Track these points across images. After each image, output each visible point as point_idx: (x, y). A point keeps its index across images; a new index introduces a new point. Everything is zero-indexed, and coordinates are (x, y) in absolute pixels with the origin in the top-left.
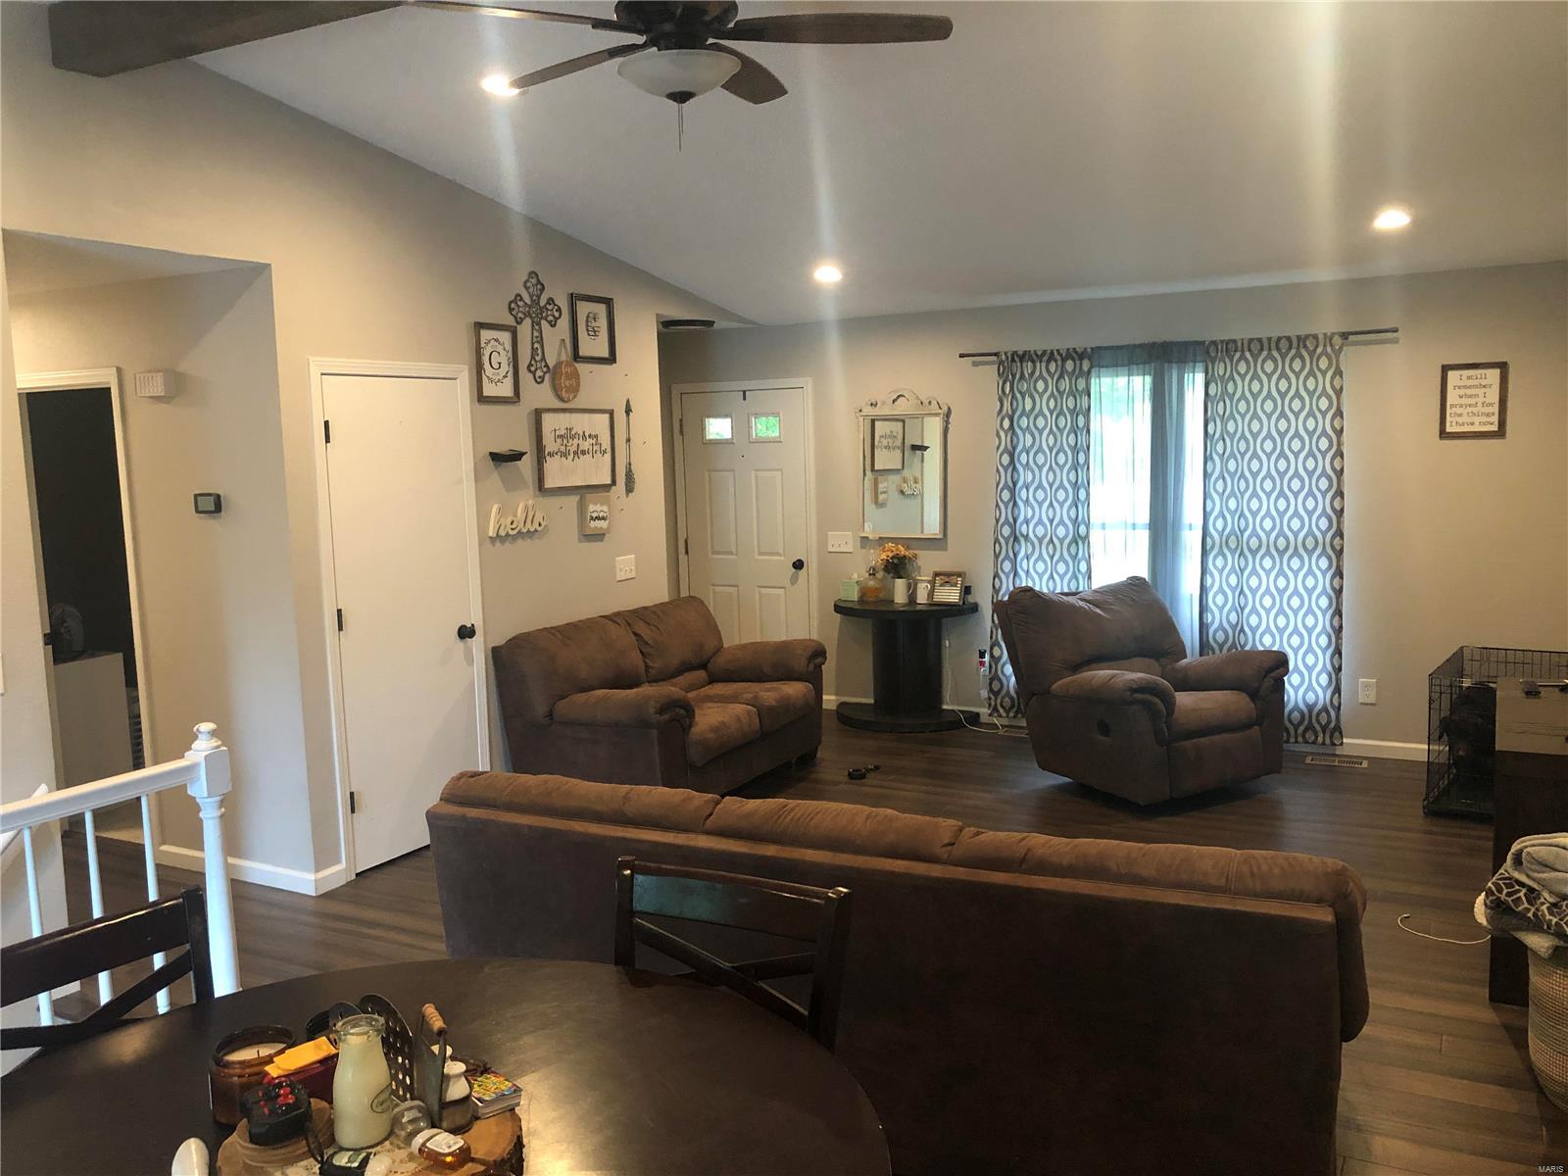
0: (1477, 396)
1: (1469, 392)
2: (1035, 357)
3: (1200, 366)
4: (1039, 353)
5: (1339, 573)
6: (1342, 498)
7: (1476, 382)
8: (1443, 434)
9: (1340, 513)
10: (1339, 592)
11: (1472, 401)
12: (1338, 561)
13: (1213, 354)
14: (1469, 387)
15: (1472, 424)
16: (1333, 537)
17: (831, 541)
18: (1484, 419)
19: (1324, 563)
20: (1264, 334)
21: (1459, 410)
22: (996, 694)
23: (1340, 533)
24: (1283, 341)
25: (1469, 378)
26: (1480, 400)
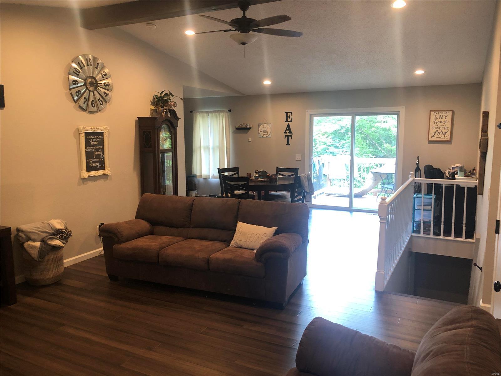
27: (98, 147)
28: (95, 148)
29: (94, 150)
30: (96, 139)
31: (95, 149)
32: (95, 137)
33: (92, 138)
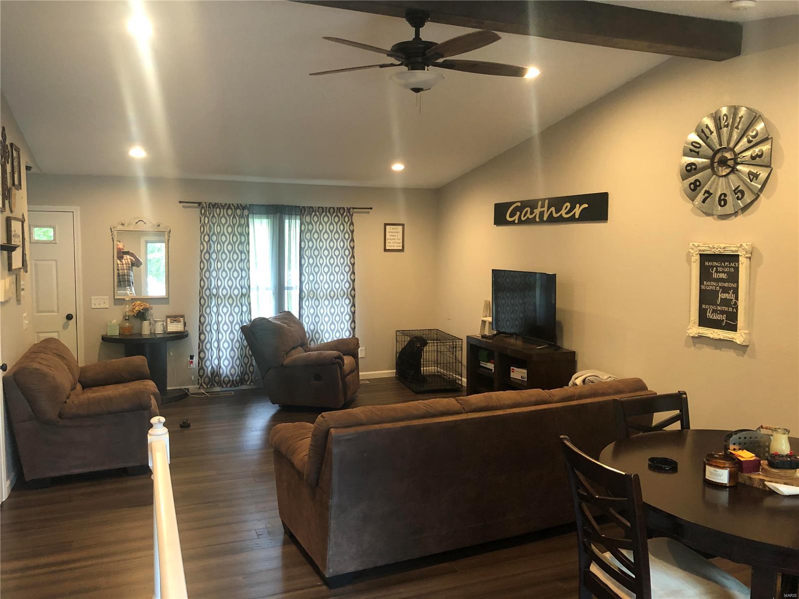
0: (395, 236)
1: (393, 234)
2: (220, 207)
3: (298, 217)
4: (223, 205)
5: (354, 305)
6: (354, 275)
7: (395, 231)
8: (385, 250)
9: (354, 281)
10: (354, 313)
11: (394, 238)
12: (353, 301)
13: (303, 212)
14: (393, 232)
15: (394, 246)
16: (351, 291)
17: (93, 302)
18: (397, 244)
19: (347, 301)
20: (324, 205)
21: (390, 241)
22: (201, 377)
23: (354, 289)
24: (332, 209)
25: (393, 229)
26: (396, 237)
27: (726, 285)
28: (720, 285)
29: (718, 288)
30: (723, 267)
31: (720, 287)
32: (721, 264)
33: (717, 267)
